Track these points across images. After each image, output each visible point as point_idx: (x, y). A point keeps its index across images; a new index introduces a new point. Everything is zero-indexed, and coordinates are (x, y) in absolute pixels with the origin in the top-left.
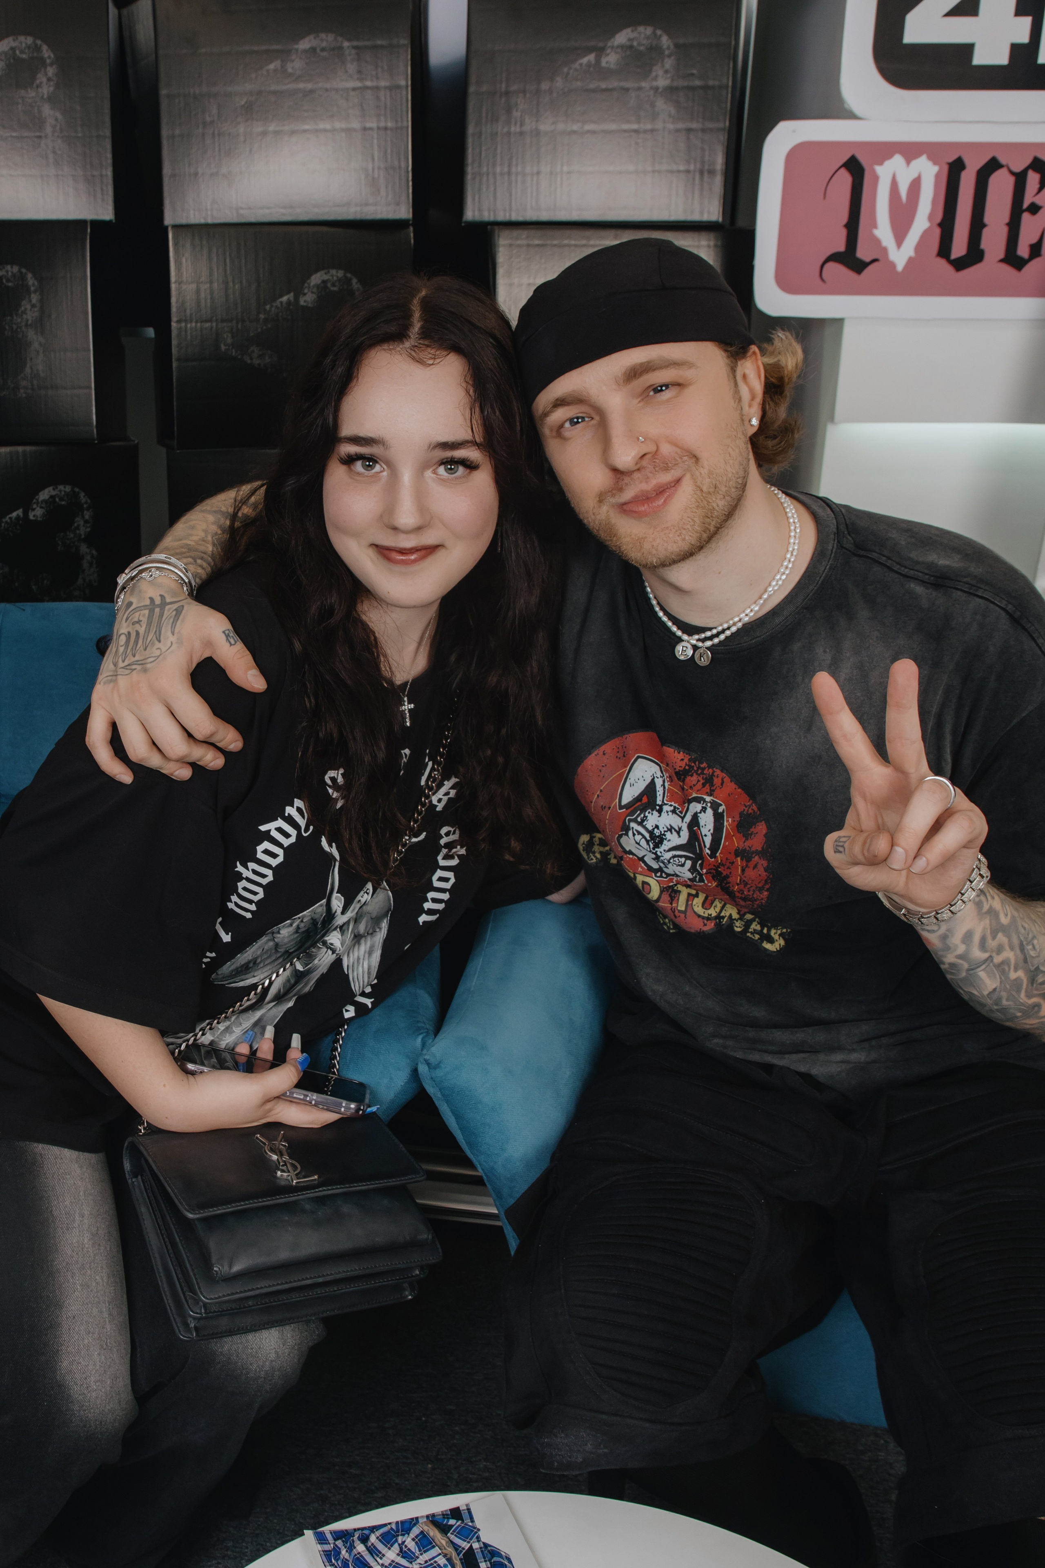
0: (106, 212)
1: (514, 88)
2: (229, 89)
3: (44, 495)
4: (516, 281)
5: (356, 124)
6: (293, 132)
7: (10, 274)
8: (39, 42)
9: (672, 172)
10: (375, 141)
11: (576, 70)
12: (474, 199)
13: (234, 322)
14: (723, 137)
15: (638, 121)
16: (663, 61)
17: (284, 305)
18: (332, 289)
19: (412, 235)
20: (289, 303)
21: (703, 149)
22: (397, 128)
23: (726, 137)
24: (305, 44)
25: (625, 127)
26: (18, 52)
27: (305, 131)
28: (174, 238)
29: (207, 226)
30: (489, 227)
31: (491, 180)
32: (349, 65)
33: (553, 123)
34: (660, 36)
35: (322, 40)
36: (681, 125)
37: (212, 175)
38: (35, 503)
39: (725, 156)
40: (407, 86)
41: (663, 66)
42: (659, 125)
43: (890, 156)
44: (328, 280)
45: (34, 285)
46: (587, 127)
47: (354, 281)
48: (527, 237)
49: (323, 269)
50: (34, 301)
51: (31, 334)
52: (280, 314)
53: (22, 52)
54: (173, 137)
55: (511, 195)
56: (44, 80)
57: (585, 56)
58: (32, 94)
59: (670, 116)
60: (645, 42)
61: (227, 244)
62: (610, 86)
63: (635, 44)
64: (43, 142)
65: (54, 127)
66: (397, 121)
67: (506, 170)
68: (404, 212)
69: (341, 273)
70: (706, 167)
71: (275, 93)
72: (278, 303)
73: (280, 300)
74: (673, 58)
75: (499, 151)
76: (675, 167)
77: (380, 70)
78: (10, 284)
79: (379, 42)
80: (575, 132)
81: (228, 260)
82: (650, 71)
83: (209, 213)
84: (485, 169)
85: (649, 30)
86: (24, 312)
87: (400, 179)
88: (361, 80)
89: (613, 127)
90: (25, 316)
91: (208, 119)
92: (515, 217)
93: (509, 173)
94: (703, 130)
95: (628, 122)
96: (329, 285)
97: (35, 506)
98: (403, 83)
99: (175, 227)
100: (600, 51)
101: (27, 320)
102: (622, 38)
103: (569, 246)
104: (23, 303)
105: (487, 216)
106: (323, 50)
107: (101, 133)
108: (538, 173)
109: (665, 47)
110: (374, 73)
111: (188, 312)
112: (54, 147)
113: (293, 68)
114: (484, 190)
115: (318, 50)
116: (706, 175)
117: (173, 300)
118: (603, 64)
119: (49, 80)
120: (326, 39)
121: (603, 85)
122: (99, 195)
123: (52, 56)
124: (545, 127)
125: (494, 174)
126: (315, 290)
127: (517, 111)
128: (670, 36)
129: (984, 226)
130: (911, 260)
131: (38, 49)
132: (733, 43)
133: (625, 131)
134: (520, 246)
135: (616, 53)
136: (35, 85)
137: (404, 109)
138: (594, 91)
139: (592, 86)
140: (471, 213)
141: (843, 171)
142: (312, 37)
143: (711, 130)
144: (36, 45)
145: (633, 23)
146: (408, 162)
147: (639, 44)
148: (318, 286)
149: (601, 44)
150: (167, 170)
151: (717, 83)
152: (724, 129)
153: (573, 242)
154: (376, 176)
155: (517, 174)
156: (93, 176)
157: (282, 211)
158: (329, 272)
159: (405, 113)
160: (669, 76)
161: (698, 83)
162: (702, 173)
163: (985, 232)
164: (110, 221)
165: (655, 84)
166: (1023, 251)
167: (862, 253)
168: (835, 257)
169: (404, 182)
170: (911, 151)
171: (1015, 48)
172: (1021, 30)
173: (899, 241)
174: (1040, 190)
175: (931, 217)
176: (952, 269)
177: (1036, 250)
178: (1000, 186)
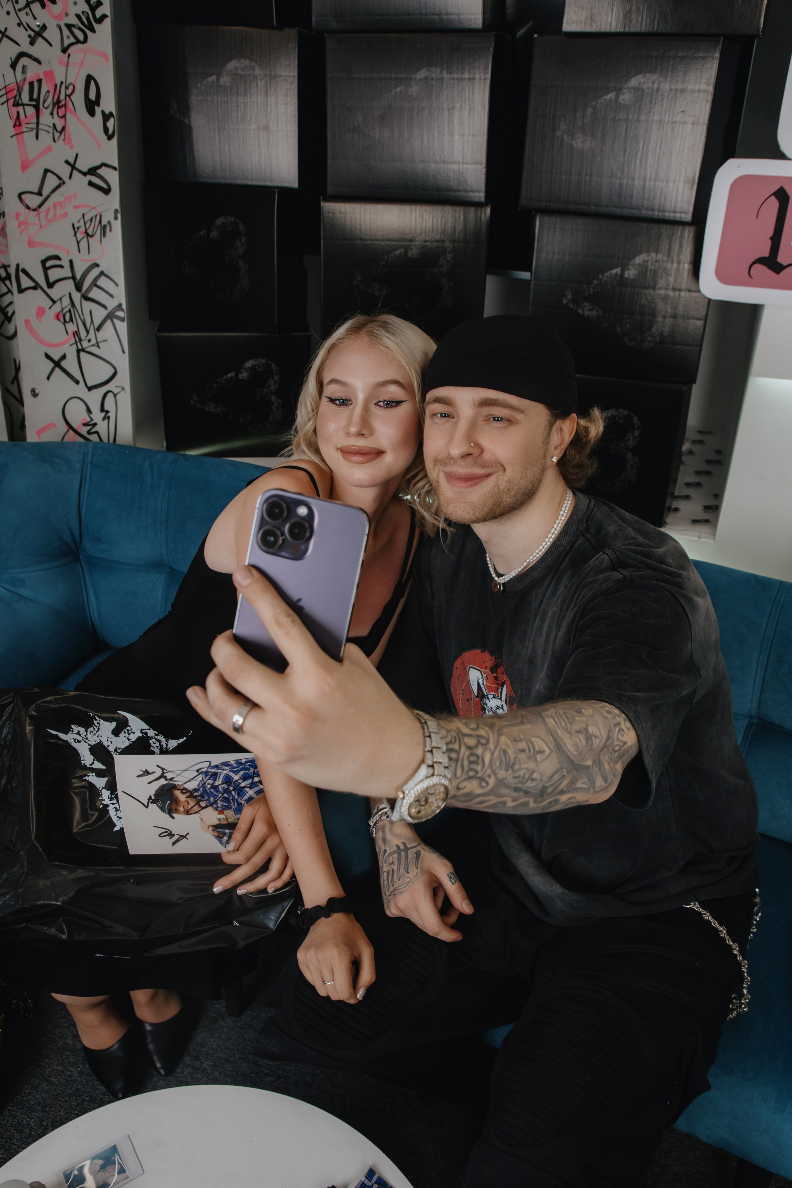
0: (293, 182)
2: (371, 104)
3: (249, 364)
7: (230, 222)
11: (601, 103)
24: (421, 75)
35: (430, 71)
45: (243, 231)
50: (243, 242)
57: (608, 94)
78: (230, 229)
90: (237, 251)
97: (243, 371)
100: (620, 91)
102: (635, 82)
135: (630, 93)
141: (773, 197)
149: (621, 85)
164: (296, 188)
167: (782, 259)
168: (760, 261)
169: (482, 175)
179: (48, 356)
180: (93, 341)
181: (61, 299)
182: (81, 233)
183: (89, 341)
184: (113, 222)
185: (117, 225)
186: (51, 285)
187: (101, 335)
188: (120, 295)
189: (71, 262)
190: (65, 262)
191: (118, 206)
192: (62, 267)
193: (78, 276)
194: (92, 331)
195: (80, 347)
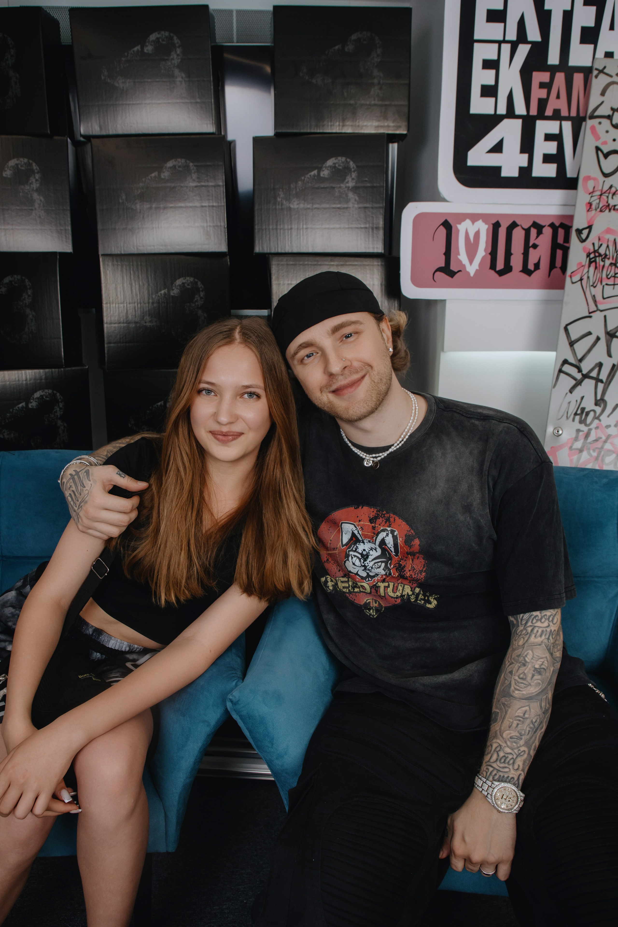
0: (68, 248)
1: (277, 187)
3: (37, 395)
4: (282, 282)
5: (198, 204)
6: (165, 208)
7: (16, 279)
8: (31, 161)
9: (358, 228)
10: (208, 213)
11: (308, 178)
12: (259, 242)
13: (136, 304)
14: (382, 211)
15: (340, 203)
16: (351, 174)
17: (163, 295)
18: (187, 287)
19: (229, 260)
20: (165, 294)
21: (373, 217)
22: (219, 206)
23: (384, 211)
24: (170, 164)
25: (334, 206)
26: (19, 166)
27: (171, 207)
28: (103, 261)
29: (121, 255)
30: (267, 255)
31: (268, 233)
32: (193, 175)
33: (298, 204)
34: (349, 162)
35: (179, 162)
36: (361, 205)
37: (123, 229)
38: (32, 399)
39: (384, 220)
40: (223, 186)
41: (351, 176)
42: (350, 205)
43: (464, 220)
44: (185, 283)
45: (29, 285)
46: (315, 206)
47: (199, 283)
48: (287, 260)
49: (183, 277)
50: (29, 293)
51: (28, 311)
52: (160, 300)
53: (22, 166)
54: (103, 210)
55: (278, 240)
56: (34, 181)
57: (312, 171)
58: (27, 187)
59: (356, 200)
60: (342, 165)
61: (131, 264)
62: (325, 186)
63: (337, 165)
64: (34, 212)
65: (39, 204)
66: (218, 203)
67: (275, 227)
68: (223, 248)
69: (192, 279)
70: (375, 226)
71: (155, 188)
72: (159, 293)
73: (160, 292)
74: (356, 172)
75: (271, 218)
76: (359, 226)
77: (209, 177)
78: (16, 285)
79: (208, 164)
80: (309, 208)
81: (132, 272)
82: (345, 179)
83: (122, 248)
84: (264, 227)
85: (344, 159)
86: (24, 299)
87: (221, 231)
88: (199, 182)
89: (327, 206)
90: (24, 301)
91: (121, 201)
92: (280, 251)
93: (277, 229)
94: (372, 208)
95: (335, 203)
96: (186, 285)
97: (32, 401)
98: (221, 184)
99: (104, 255)
100: (320, 169)
101: (26, 303)
102: (330, 162)
103: (308, 265)
104: (24, 294)
105: (266, 250)
106: (179, 167)
107: (65, 208)
108: (291, 229)
109: (352, 167)
110: (206, 179)
111: (111, 299)
112: (39, 215)
113: (164, 176)
114: (264, 237)
115: (177, 167)
116: (375, 230)
117: (103, 293)
118: (322, 175)
119: (37, 180)
120: (181, 162)
121: (322, 186)
122: (64, 239)
123: (38, 168)
124: (294, 206)
125: (269, 229)
126: (179, 288)
127: (279, 198)
128: (354, 162)
129: (511, 254)
130: (477, 271)
131: (30, 165)
132: (385, 165)
133: (334, 208)
134: (283, 265)
135: (328, 170)
136: (29, 183)
137: (222, 196)
138: (317, 188)
139: (316, 186)
140: (258, 249)
141: (442, 227)
142: (173, 160)
143: (376, 208)
144: (29, 163)
145: (336, 155)
146: (225, 223)
147: (339, 166)
148: (180, 286)
149: (320, 166)
150: (99, 227)
151: (378, 185)
152: (382, 208)
153: (310, 263)
154: (209, 230)
155: (280, 229)
156: (61, 230)
157: (161, 247)
158: (186, 278)
159: (222, 199)
160: (354, 181)
161: (369, 185)
162: (373, 229)
163: (512, 257)
164: (70, 253)
165: (347, 185)
166: (531, 267)
167: (453, 267)
168: (440, 270)
169: (223, 233)
170: (474, 218)
171: (521, 169)
172: (523, 160)
173: (471, 261)
174: (537, 237)
175: (485, 250)
176: (496, 275)
177: (537, 266)
178: (518, 235)
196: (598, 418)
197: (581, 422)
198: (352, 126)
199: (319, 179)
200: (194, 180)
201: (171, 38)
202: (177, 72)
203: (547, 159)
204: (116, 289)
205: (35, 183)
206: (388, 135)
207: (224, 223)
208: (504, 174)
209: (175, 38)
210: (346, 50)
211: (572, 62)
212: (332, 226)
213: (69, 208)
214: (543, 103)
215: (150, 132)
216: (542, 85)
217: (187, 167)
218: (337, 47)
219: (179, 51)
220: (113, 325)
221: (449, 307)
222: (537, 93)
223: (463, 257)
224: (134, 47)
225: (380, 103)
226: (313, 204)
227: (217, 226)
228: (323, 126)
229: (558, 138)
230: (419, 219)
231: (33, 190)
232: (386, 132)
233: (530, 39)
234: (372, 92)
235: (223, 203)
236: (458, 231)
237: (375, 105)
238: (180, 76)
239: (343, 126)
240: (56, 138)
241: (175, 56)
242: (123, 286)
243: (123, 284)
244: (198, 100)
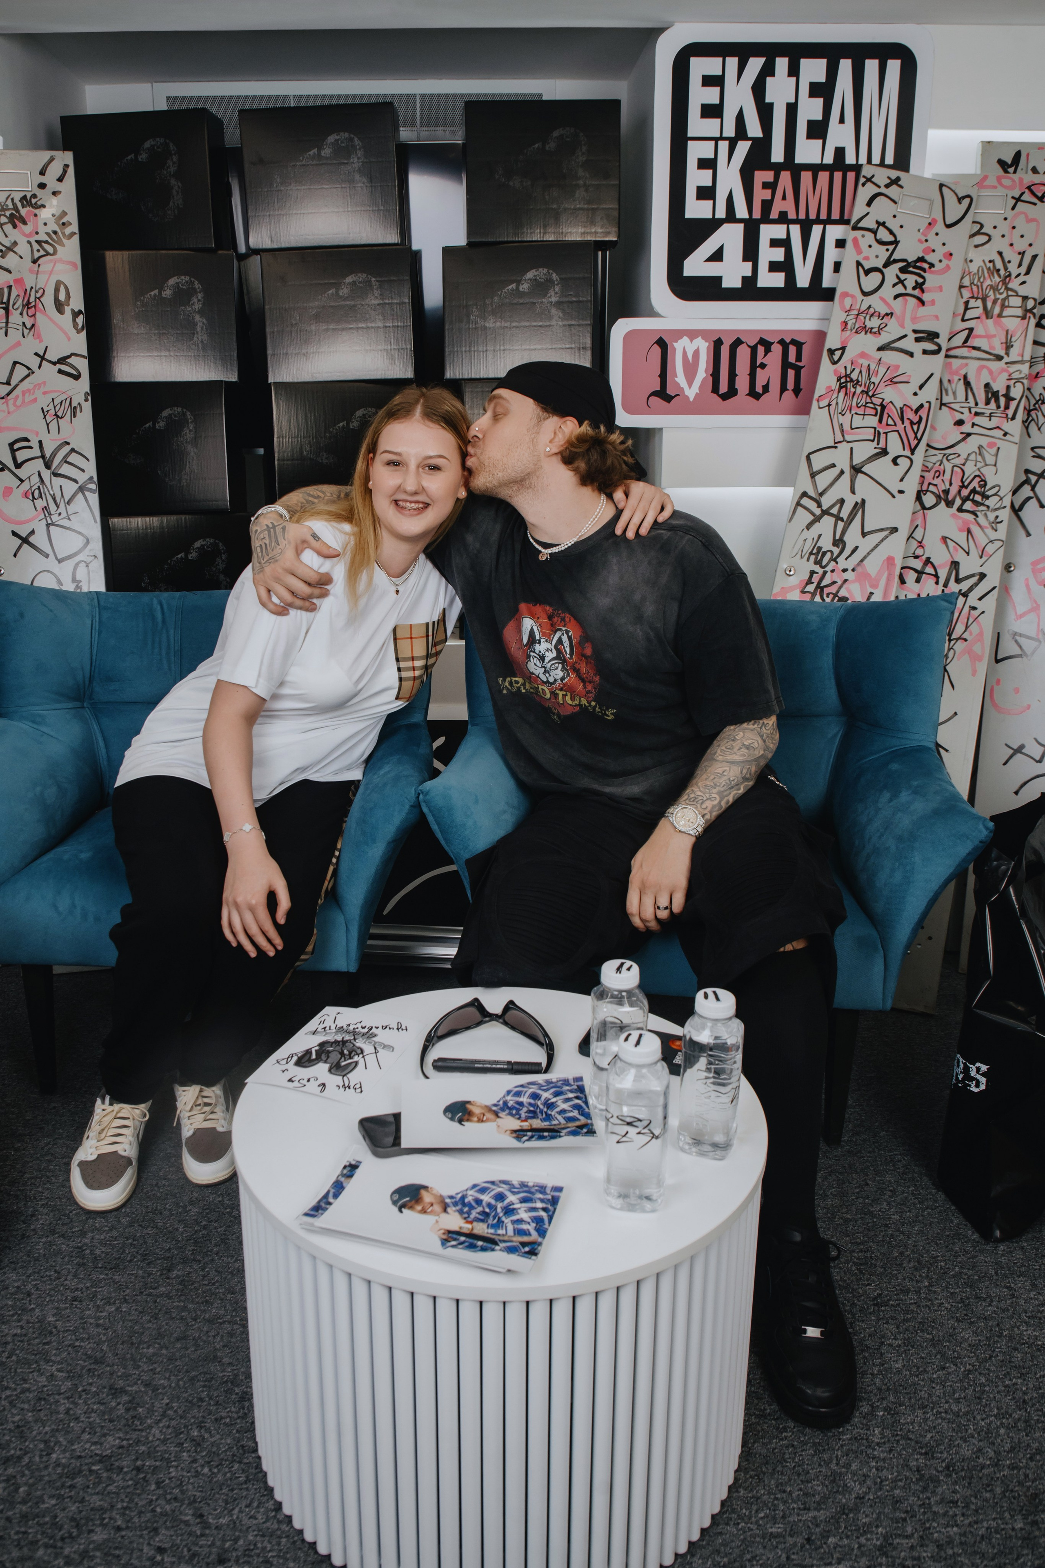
0: (233, 376)
1: (470, 303)
2: (305, 305)
3: (198, 544)
5: (380, 324)
6: (343, 329)
7: (176, 412)
8: (193, 279)
9: (562, 348)
10: (391, 334)
11: (505, 292)
12: (450, 367)
13: (310, 437)
14: (589, 329)
15: (541, 321)
16: (554, 287)
17: (340, 427)
20: (343, 425)
22: (403, 326)
23: (591, 329)
24: (349, 280)
25: (535, 324)
26: (180, 285)
27: (351, 328)
28: (274, 389)
29: (294, 383)
30: (460, 382)
31: (460, 356)
32: (375, 291)
33: (494, 322)
34: (552, 274)
35: (359, 277)
36: (566, 323)
37: (296, 354)
38: (191, 549)
39: (591, 339)
40: (409, 302)
41: (554, 290)
42: (554, 322)
43: (681, 338)
44: (366, 412)
45: (191, 418)
46: (514, 324)
48: (481, 386)
49: (363, 406)
50: (191, 428)
51: (189, 448)
52: (338, 432)
53: (183, 285)
54: (273, 332)
55: (470, 362)
56: (196, 301)
57: (510, 284)
58: (189, 309)
59: (560, 317)
60: (543, 277)
61: (306, 393)
62: (525, 302)
63: (538, 278)
64: (195, 338)
65: (202, 328)
66: (404, 323)
67: (468, 349)
68: (409, 374)
70: (581, 345)
71: (332, 307)
72: (336, 426)
73: (338, 425)
74: (559, 285)
75: (464, 338)
76: (564, 346)
77: (393, 293)
78: (177, 418)
79: (392, 278)
80: (507, 327)
81: (306, 401)
82: (548, 293)
83: (295, 375)
84: (455, 348)
85: (545, 271)
86: (185, 434)
87: (407, 356)
88: (382, 299)
89: (527, 324)
90: (185, 437)
91: (294, 322)
92: (473, 377)
93: (470, 351)
94: (578, 325)
95: (535, 321)
97: (192, 551)
98: (407, 301)
99: (275, 383)
100: (519, 282)
101: (187, 440)
102: (530, 275)
104: (185, 429)
105: (458, 376)
106: (360, 282)
107: (231, 330)
108: (487, 351)
109: (555, 279)
110: (390, 295)
111: (283, 432)
112: (202, 338)
113: (343, 293)
114: (456, 362)
115: (357, 283)
116: (581, 350)
117: (275, 425)
118: (521, 289)
119: (199, 301)
120: (362, 277)
121: (522, 301)
122: (229, 367)
123: (201, 287)
124: (490, 323)
125: (461, 351)
126: (358, 418)
127: (472, 315)
128: (558, 274)
129: (736, 375)
130: (697, 394)
131: (192, 283)
132: (593, 277)
133: (534, 326)
134: (478, 392)
135: (527, 283)
136: (190, 304)
137: (408, 315)
138: (516, 304)
139: (515, 301)
140: (449, 374)
141: (656, 346)
142: (353, 275)
143: (583, 325)
144: (191, 281)
145: (537, 267)
147: (540, 278)
148: (360, 416)
149: (519, 278)
150: (269, 352)
151: (584, 299)
152: (592, 325)
154: (392, 352)
155: (474, 351)
156: (226, 354)
157: (339, 373)
158: (366, 407)
159: (408, 318)
160: (558, 295)
161: (574, 299)
162: (579, 349)
163: (737, 378)
164: (236, 382)
165: (550, 300)
166: (759, 389)
167: (670, 391)
168: (654, 394)
169: (409, 357)
170: (692, 334)
171: (744, 279)
172: (746, 269)
173: (690, 384)
174: (765, 355)
175: (706, 371)
176: (720, 400)
177: (766, 388)
178: (743, 354)
179: (14, 534)
180: (64, 515)
181: (29, 478)
182: (50, 416)
183: (60, 514)
184: (84, 404)
185: (87, 407)
186: (18, 466)
187: (71, 508)
188: (91, 469)
189: (40, 442)
190: (34, 443)
191: (88, 390)
192: (31, 448)
193: (48, 455)
194: (62, 505)
195: (49, 521)
196: (835, 560)
197: (816, 563)
198: (554, 233)
199: (518, 293)
200: (376, 297)
201: (351, 140)
202: (357, 177)
203: (774, 267)
204: (289, 421)
205: (197, 303)
206: (595, 241)
207: (410, 346)
208: (725, 284)
209: (356, 139)
210: (547, 148)
211: (798, 160)
212: (532, 347)
213: (234, 331)
214: (767, 205)
215: (328, 244)
216: (765, 185)
217: (368, 283)
218: (536, 146)
219: (359, 154)
220: (286, 462)
221: (666, 435)
222: (761, 194)
223: (680, 378)
224: (310, 151)
225: (586, 206)
226: (511, 322)
227: (403, 349)
228: (522, 233)
229: (784, 243)
230: (630, 337)
231: (195, 312)
232: (593, 239)
233: (750, 135)
234: (577, 195)
235: (409, 322)
236: (675, 349)
237: (580, 209)
238: (361, 182)
239: (545, 233)
240: (220, 252)
241: (356, 160)
242: (297, 417)
243: (297, 415)
244: (382, 208)
